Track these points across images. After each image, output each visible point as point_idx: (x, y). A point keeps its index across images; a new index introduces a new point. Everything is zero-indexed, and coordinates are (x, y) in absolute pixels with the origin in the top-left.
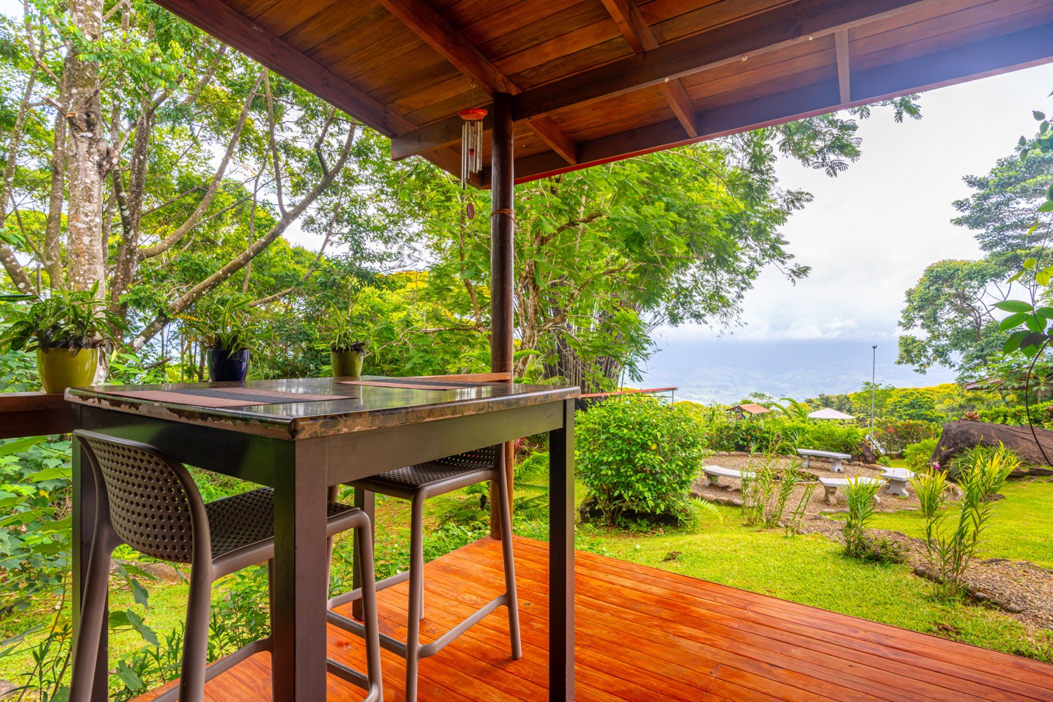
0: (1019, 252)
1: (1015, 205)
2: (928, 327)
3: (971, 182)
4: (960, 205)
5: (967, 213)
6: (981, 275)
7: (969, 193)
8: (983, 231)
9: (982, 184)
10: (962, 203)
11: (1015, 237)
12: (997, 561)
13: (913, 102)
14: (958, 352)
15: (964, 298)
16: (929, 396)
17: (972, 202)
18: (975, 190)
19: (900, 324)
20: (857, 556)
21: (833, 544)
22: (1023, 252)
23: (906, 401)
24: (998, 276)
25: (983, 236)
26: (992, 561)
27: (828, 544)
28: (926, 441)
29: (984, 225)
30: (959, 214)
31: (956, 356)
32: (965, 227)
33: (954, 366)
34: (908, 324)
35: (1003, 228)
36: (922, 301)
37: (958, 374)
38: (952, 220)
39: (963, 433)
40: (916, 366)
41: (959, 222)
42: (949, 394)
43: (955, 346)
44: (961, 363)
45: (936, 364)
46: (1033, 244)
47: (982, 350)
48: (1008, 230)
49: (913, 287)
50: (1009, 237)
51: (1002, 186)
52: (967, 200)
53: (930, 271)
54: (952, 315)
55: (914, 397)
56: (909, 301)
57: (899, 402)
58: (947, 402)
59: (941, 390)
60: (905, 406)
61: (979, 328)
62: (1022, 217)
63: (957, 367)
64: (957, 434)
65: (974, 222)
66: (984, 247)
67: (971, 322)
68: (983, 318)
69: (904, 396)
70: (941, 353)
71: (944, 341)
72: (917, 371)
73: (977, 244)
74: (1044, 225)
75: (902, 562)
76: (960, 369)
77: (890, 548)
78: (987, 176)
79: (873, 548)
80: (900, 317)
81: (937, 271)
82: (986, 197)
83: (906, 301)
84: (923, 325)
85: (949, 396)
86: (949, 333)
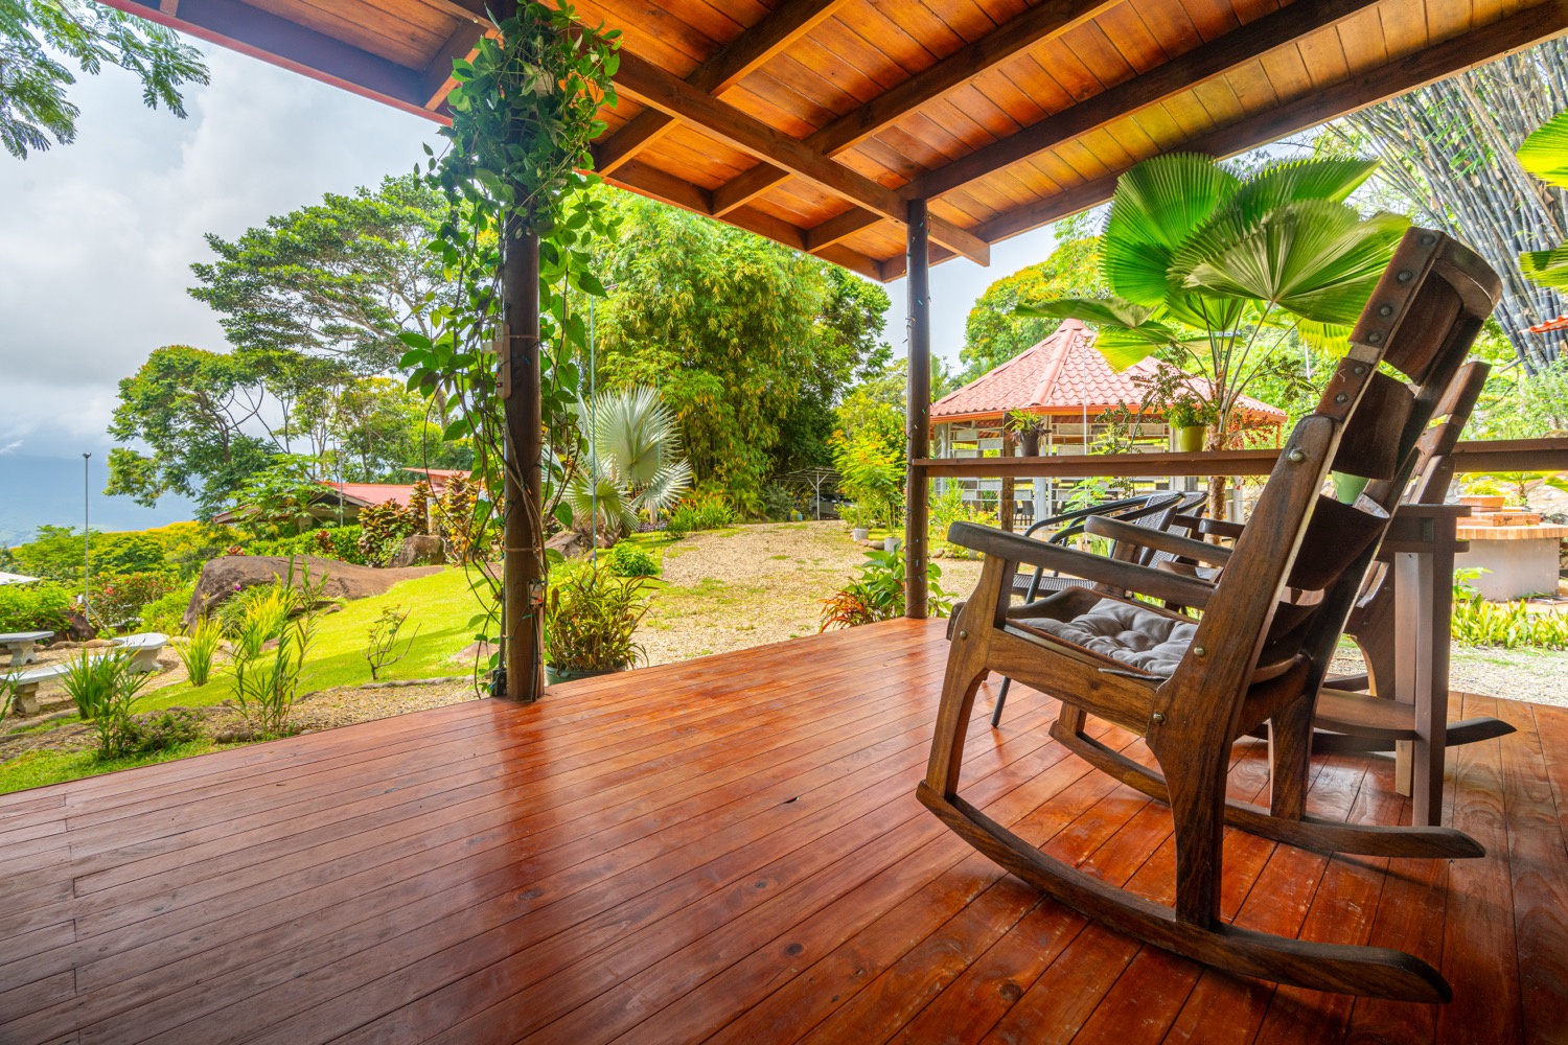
0: (272, 353)
1: (267, 293)
2: (155, 439)
3: (216, 245)
4: (201, 271)
5: (210, 285)
6: (226, 376)
7: (213, 259)
8: (229, 316)
9: (229, 253)
10: (203, 269)
11: (267, 333)
12: (310, 696)
13: (173, 85)
14: (199, 475)
15: (207, 404)
16: (155, 541)
17: (216, 272)
18: (219, 257)
19: (111, 430)
20: (124, 754)
21: (71, 755)
22: (276, 354)
23: (119, 552)
24: (248, 380)
25: (230, 324)
26: (304, 698)
27: (60, 758)
28: (171, 595)
29: (231, 310)
30: (199, 284)
31: (197, 481)
32: (207, 304)
33: (193, 494)
34: (125, 431)
35: (253, 318)
36: (147, 399)
37: (198, 505)
38: (189, 290)
39: (229, 572)
40: (138, 497)
41: (198, 294)
42: (185, 537)
43: (196, 466)
44: (203, 491)
45: (170, 493)
46: (286, 346)
47: (232, 473)
48: (259, 322)
49: (132, 377)
50: (260, 331)
51: (256, 263)
52: (210, 267)
53: (158, 356)
54: (189, 425)
55: (130, 545)
56: (127, 396)
57: (106, 553)
58: (182, 548)
59: (173, 532)
60: (115, 559)
61: (225, 445)
62: (275, 309)
63: (198, 496)
64: (222, 574)
65: (220, 301)
66: (232, 337)
67: (216, 436)
68: (231, 432)
69: (115, 545)
70: (177, 479)
71: (178, 460)
72: (139, 502)
73: (222, 332)
74: (298, 327)
75: (195, 737)
76: (202, 499)
77: (176, 724)
78: (236, 244)
79: (150, 732)
80: (110, 420)
81: (170, 360)
82: (235, 272)
83: (121, 397)
84: (147, 435)
85: (185, 539)
86: (186, 450)
